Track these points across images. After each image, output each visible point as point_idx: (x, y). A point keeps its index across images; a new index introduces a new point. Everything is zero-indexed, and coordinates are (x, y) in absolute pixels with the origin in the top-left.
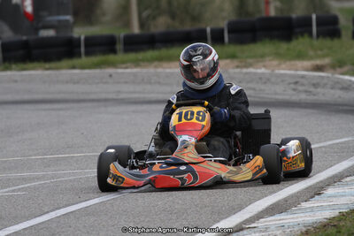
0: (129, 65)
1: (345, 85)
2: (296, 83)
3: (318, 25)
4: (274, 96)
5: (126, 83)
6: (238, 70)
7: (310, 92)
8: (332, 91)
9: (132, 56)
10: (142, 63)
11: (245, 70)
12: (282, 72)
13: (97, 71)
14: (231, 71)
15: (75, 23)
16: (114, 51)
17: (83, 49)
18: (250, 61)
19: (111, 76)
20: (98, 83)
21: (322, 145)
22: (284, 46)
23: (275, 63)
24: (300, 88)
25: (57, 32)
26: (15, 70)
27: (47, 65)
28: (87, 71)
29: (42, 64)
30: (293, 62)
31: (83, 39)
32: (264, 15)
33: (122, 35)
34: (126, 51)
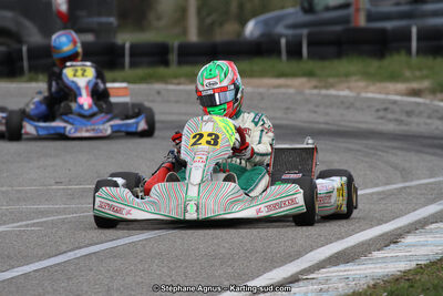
0: (182, 80)
2: (386, 109)
3: (419, 39)
5: (177, 102)
6: (315, 91)
7: (402, 121)
8: (429, 121)
9: (187, 69)
11: (324, 92)
12: (370, 95)
13: (143, 86)
14: (307, 91)
15: (119, 26)
16: (166, 63)
17: (127, 59)
18: (331, 80)
19: (159, 93)
21: (407, 184)
22: (374, 64)
23: (362, 84)
24: (390, 116)
25: (97, 37)
26: (42, 80)
30: (384, 85)
31: (127, 46)
32: (352, 25)
33: (176, 43)
34: (180, 63)
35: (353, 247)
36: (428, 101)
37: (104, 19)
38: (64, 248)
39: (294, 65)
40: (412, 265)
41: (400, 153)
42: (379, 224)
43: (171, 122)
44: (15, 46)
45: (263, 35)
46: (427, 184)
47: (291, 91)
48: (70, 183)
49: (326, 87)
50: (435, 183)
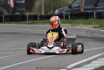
0: (40, 24)
1: (102, 33)
2: (88, 31)
3: (96, 15)
4: (81, 35)
5: (39, 29)
6: (72, 27)
7: (92, 34)
8: (98, 34)
9: (41, 21)
10: (44, 24)
11: (73, 27)
12: (84, 28)
13: (31, 25)
14: (70, 27)
15: (26, 11)
16: (37, 20)
18: (75, 24)
19: (35, 27)
20: (31, 29)
21: (93, 49)
22: (85, 21)
23: (83, 25)
24: (89, 33)
25: (20, 13)
26: (7, 23)
27: (17, 23)
28: (28, 25)
29: (15, 22)
30: (88, 25)
31: (28, 15)
32: (80, 11)
33: (39, 15)
34: (40, 20)
35: (80, 64)
36: (98, 30)
37: (22, 9)
38: (12, 63)
39: (67, 21)
40: (94, 68)
41: (91, 42)
42: (86, 58)
43: (37, 34)
44: (1, 15)
45: (59, 13)
46: (98, 49)
47: (66, 27)
48: (14, 48)
49: (74, 26)
50: (99, 49)
